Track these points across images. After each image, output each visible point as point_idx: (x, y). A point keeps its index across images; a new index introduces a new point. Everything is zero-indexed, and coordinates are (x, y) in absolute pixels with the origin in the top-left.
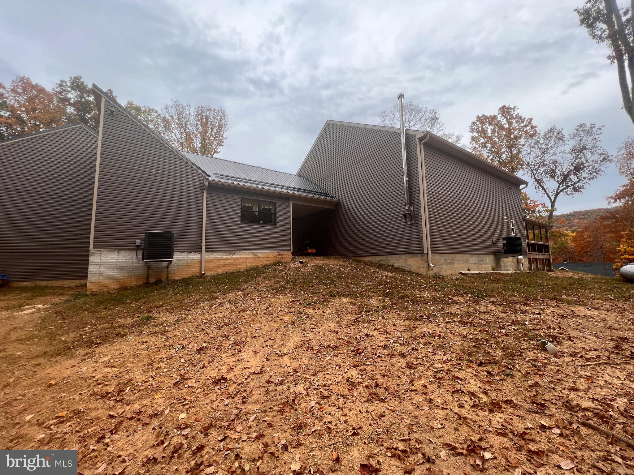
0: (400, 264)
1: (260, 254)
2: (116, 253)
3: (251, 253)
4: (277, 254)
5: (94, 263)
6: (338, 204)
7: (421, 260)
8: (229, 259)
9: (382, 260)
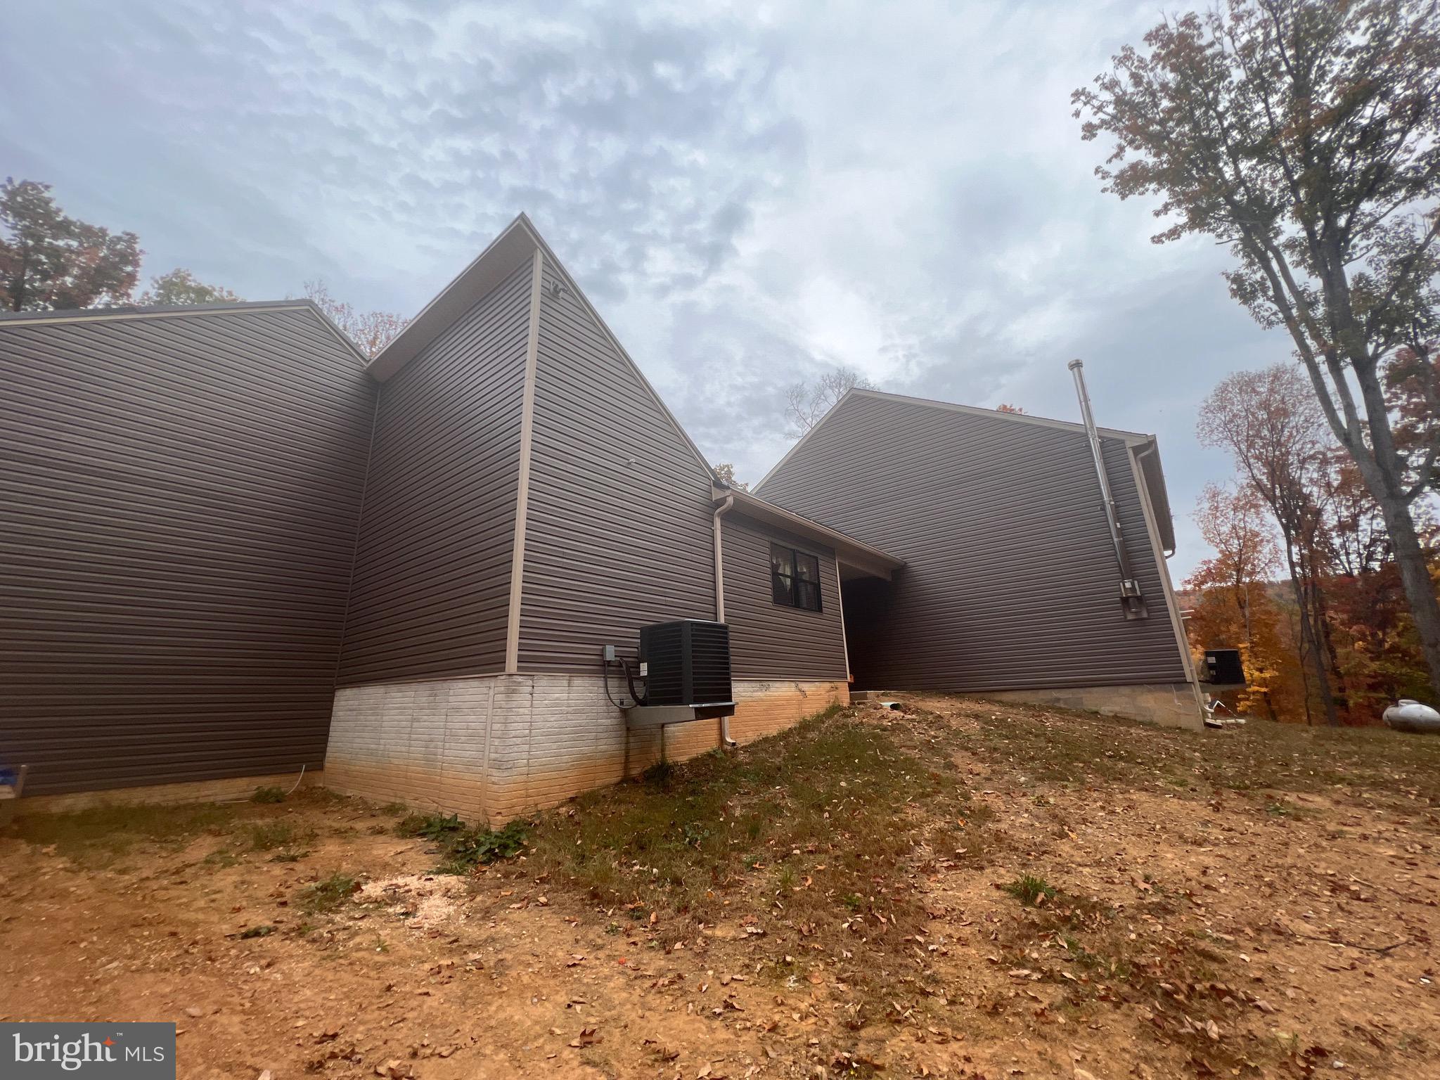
0: (1117, 709)
1: (806, 687)
2: (565, 683)
3: (793, 684)
4: (827, 685)
5: (518, 719)
6: (899, 571)
7: (1178, 698)
8: (762, 700)
9: (1058, 700)
